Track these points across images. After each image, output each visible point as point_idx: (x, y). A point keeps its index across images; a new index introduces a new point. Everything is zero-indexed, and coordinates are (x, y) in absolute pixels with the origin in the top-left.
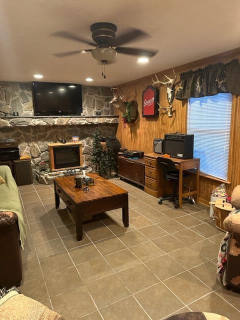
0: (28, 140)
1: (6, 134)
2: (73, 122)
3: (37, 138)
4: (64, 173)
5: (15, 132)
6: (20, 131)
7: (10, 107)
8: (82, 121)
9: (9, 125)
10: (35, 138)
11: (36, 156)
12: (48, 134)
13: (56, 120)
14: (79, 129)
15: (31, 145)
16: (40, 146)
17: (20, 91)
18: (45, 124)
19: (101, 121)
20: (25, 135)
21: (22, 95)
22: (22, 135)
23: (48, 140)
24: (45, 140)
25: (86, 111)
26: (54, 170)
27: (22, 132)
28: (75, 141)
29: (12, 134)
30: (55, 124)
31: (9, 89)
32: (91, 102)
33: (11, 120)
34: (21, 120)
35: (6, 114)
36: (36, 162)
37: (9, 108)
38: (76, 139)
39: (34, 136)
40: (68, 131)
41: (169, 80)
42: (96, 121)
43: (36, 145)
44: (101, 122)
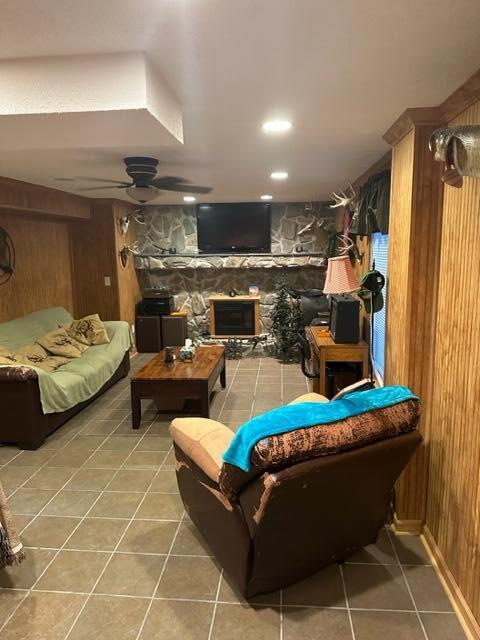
0: (190, 289)
1: (161, 278)
2: (252, 264)
3: (203, 285)
4: (224, 343)
5: (173, 276)
6: (180, 275)
7: (169, 240)
8: (267, 262)
9: (162, 266)
10: (200, 285)
11: (198, 312)
12: (219, 281)
13: (225, 260)
14: (266, 274)
15: (193, 296)
16: (205, 298)
17: (184, 217)
18: (209, 266)
19: (301, 262)
20: (186, 281)
21: (186, 223)
22: (183, 282)
23: (217, 290)
24: (212, 290)
25: (281, 244)
26: (214, 336)
27: (182, 277)
28: (254, 293)
29: (169, 278)
30: (224, 266)
31: (169, 216)
32: (290, 229)
33: (165, 259)
34: (177, 259)
35: (164, 250)
36: (199, 322)
37: (167, 242)
38: (253, 290)
39: (198, 283)
40: (248, 277)
41: (341, 201)
42: (291, 262)
43: (199, 296)
44: (301, 264)
